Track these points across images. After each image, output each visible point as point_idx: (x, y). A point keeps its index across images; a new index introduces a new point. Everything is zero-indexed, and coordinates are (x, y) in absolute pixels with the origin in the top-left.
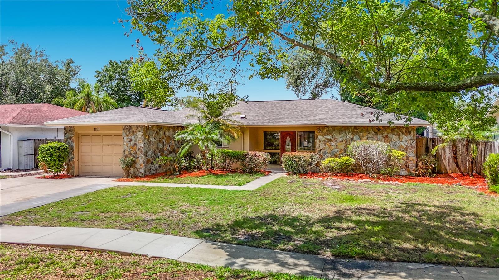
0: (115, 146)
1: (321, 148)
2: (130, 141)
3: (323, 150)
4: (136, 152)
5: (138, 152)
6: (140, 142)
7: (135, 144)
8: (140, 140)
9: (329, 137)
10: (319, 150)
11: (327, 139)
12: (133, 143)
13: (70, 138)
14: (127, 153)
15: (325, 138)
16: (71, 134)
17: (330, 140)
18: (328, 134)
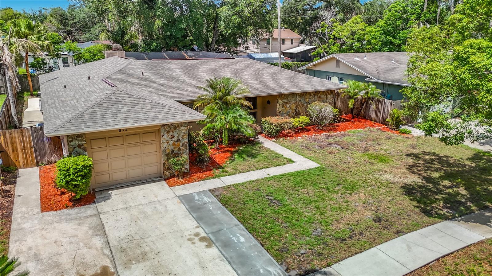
0: (145, 145)
1: (280, 110)
2: (171, 138)
3: (281, 112)
4: (180, 149)
5: (181, 148)
6: (184, 137)
7: (178, 140)
8: (185, 135)
9: (286, 101)
10: (278, 112)
11: (285, 102)
12: (175, 139)
13: (79, 146)
14: (167, 151)
15: (283, 102)
16: (81, 141)
17: (287, 103)
18: (285, 99)
